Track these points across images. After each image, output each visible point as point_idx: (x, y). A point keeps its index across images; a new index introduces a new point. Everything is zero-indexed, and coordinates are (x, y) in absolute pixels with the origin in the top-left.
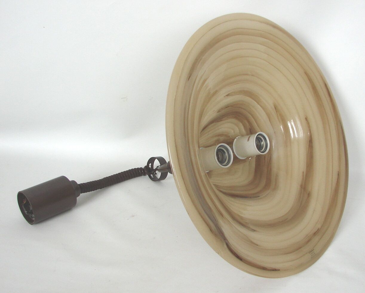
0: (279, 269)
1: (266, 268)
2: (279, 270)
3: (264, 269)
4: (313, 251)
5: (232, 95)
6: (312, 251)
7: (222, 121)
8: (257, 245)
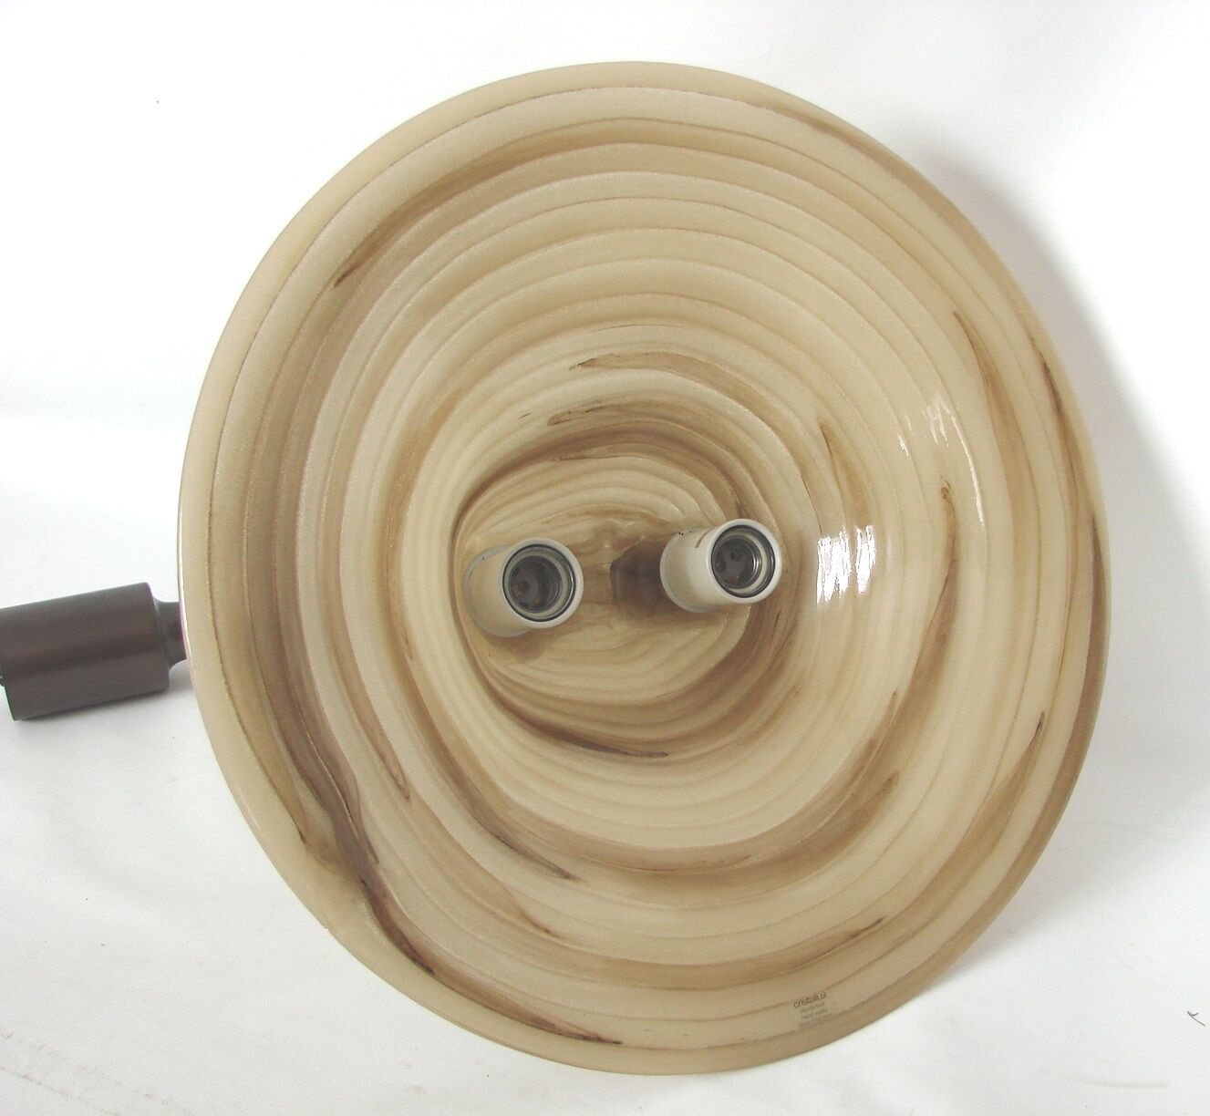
0: (619, 1039)
1: (553, 1025)
2: (617, 1043)
3: (542, 1024)
4: (818, 1002)
5: (610, 367)
6: (816, 998)
7: (584, 457)
8: (547, 931)
